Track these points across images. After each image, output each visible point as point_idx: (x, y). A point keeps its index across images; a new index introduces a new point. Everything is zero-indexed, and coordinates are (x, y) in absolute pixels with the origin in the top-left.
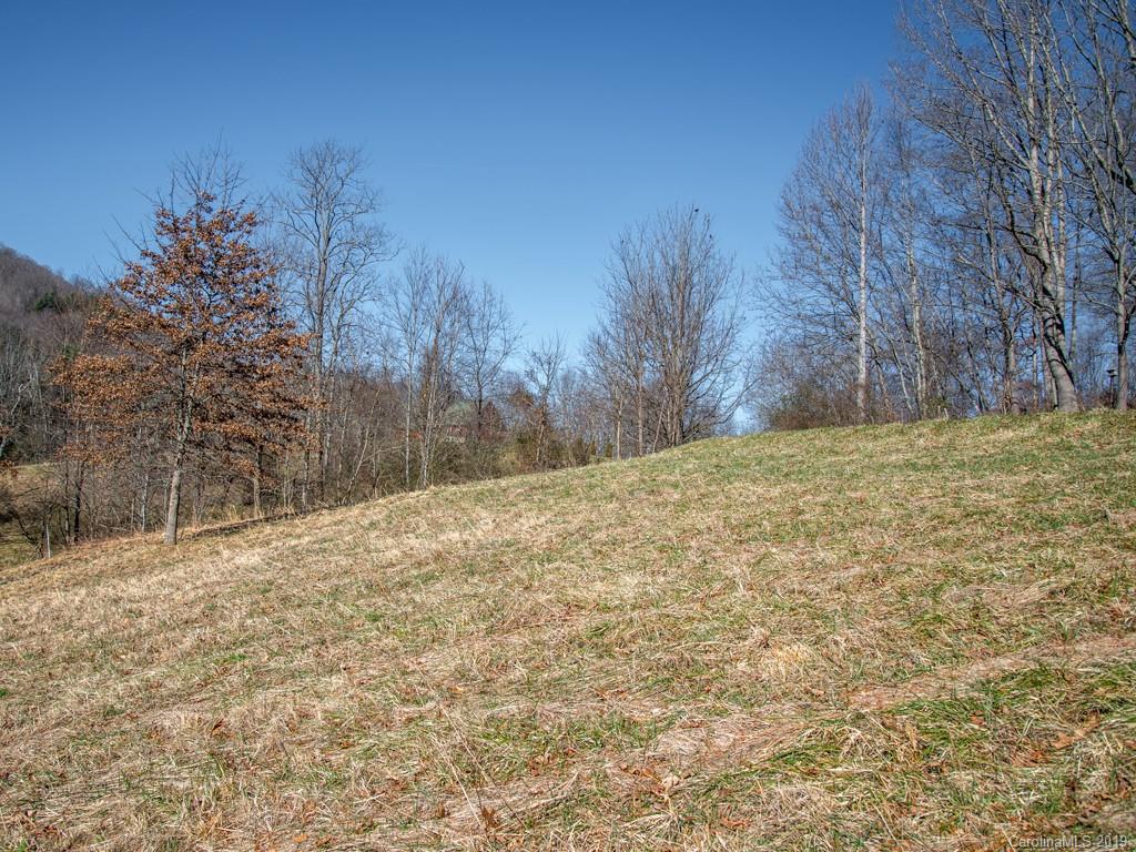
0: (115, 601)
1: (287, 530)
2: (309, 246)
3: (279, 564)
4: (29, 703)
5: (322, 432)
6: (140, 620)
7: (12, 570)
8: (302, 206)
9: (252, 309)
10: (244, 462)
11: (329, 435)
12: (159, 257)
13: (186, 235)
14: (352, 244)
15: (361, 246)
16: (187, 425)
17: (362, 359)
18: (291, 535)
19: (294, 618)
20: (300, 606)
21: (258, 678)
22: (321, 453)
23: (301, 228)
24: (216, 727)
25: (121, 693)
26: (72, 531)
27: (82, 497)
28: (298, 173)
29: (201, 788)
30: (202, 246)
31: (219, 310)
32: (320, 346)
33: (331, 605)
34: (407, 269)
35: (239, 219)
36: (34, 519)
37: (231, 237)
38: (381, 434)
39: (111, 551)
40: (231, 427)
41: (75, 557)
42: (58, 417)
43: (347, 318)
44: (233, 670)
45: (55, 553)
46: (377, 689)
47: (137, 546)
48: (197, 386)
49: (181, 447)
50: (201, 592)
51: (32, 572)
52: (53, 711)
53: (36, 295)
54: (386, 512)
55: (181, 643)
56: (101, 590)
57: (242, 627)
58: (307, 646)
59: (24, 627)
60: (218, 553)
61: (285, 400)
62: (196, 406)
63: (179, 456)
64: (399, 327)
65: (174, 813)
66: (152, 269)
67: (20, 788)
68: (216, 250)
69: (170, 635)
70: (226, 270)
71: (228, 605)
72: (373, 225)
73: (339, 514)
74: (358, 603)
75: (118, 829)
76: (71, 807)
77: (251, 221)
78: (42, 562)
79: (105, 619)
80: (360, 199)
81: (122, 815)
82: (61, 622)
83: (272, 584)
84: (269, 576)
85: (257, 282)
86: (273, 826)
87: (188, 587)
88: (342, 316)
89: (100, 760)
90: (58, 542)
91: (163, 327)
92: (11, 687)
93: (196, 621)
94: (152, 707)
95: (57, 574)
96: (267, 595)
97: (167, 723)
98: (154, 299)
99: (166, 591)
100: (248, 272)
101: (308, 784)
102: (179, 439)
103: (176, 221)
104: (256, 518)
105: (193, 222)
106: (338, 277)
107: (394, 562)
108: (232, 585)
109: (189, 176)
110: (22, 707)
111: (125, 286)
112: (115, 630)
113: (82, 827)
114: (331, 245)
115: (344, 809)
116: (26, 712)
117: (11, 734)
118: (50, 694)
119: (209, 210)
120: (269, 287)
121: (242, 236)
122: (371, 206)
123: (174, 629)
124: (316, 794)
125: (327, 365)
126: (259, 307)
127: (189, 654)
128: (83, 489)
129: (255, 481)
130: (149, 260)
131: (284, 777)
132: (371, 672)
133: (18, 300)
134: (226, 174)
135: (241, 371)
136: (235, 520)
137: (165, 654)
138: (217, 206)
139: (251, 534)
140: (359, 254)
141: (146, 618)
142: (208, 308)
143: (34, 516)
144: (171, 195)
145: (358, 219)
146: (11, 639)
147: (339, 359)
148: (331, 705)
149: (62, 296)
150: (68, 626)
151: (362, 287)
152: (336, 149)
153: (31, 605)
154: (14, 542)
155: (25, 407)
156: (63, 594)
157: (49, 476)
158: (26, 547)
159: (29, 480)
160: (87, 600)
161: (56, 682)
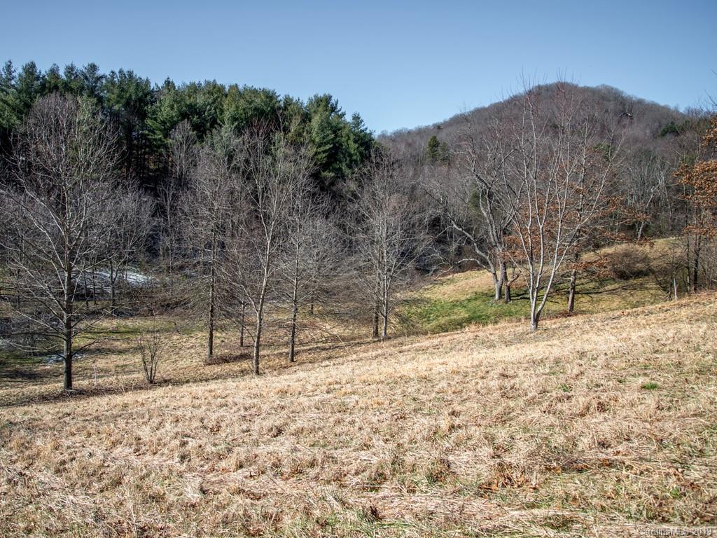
4: (673, 396)
7: (651, 307)
26: (692, 283)
27: (699, 260)
36: (665, 275)
41: (695, 301)
42: (682, 206)
45: (680, 297)
51: (665, 309)
52: (692, 406)
53: (660, 126)
59: (664, 345)
67: (671, 451)
76: (710, 475)
78: (672, 303)
82: (690, 345)
90: (682, 291)
92: (659, 383)
95: (684, 312)
110: (669, 399)
116: (671, 401)
117: (663, 414)
118: (687, 393)
128: (701, 256)
133: (648, 131)
143: (664, 272)
146: (656, 352)
149: (679, 123)
150: (697, 349)
153: (668, 331)
154: (651, 289)
155: (656, 201)
156: (689, 326)
157: (675, 246)
158: (660, 292)
159: (661, 249)
160: (709, 332)
161: (691, 386)
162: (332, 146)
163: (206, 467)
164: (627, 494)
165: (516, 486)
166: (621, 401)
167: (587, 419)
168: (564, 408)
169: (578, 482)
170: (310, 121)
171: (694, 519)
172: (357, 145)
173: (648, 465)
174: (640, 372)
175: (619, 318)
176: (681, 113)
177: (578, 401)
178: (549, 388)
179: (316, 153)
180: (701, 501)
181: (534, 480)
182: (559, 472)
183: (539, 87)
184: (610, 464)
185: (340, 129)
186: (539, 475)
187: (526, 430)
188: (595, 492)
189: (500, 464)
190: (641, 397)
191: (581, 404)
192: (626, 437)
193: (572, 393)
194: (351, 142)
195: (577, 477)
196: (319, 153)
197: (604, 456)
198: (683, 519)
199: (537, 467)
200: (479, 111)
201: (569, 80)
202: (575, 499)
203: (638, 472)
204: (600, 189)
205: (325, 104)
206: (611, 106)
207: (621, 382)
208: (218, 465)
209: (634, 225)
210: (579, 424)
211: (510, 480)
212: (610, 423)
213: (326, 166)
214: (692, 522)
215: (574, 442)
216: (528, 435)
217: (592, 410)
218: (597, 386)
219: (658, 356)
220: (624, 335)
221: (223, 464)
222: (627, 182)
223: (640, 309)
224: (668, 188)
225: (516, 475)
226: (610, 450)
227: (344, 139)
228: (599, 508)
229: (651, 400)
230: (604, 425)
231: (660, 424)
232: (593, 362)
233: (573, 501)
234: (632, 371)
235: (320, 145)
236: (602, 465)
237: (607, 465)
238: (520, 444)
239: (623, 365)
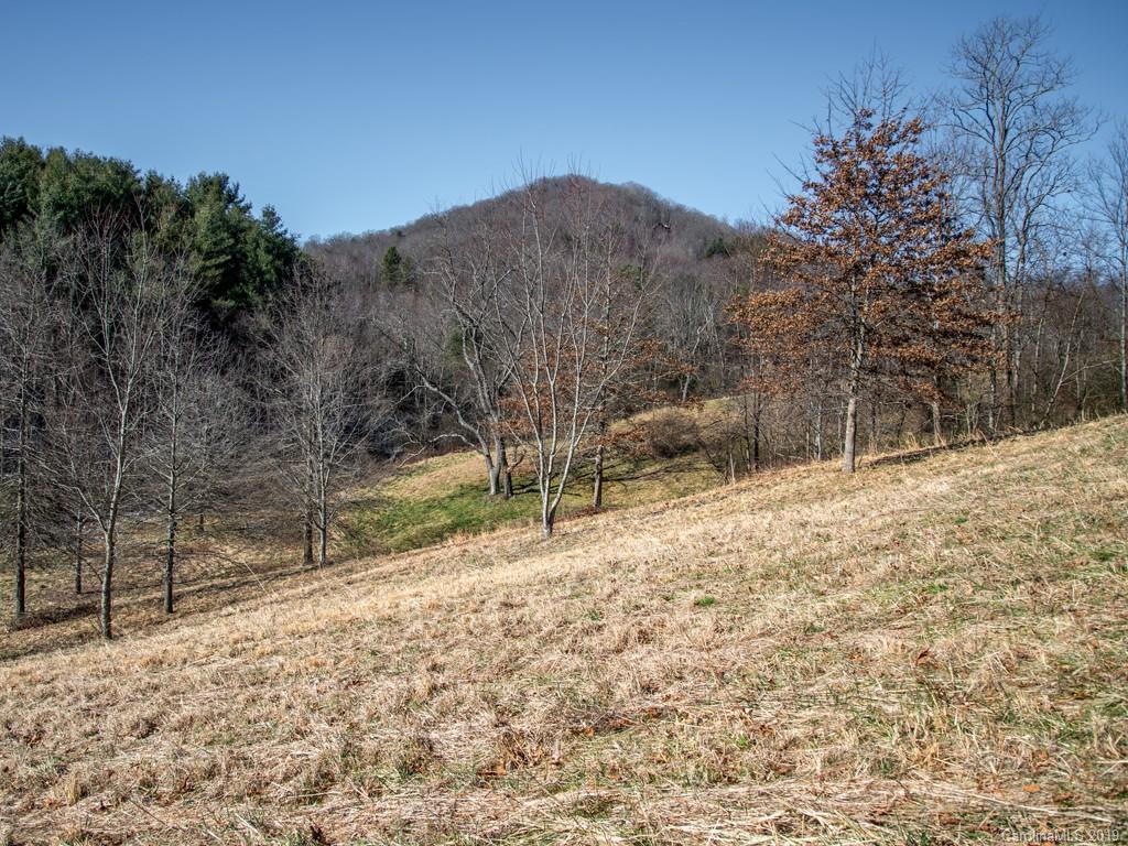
0: (801, 524)
1: (976, 458)
2: (982, 144)
3: (974, 494)
4: (735, 612)
5: (1011, 349)
6: (828, 544)
7: (703, 495)
8: (970, 101)
9: (922, 222)
10: (924, 386)
11: (1018, 353)
12: (821, 185)
13: (846, 158)
14: (1035, 131)
15: (1046, 131)
16: (860, 352)
17: (1056, 263)
18: (981, 463)
19: (999, 551)
20: (1003, 538)
21: (962, 613)
22: (1010, 373)
23: (971, 125)
24: (922, 656)
25: (819, 612)
26: (752, 460)
27: (760, 428)
28: (963, 66)
29: (911, 715)
30: (865, 166)
31: (887, 230)
32: (1003, 254)
33: (1042, 539)
34: (1113, 147)
35: (902, 129)
36: (719, 450)
37: (895, 149)
38: (1085, 348)
39: (790, 477)
40: (905, 351)
41: (757, 484)
42: (735, 354)
43: (1035, 218)
44: (934, 600)
45: (738, 479)
46: (1115, 636)
47: (815, 474)
48: (869, 313)
49: (856, 374)
50: (889, 519)
51: (720, 496)
52: (758, 622)
53: (705, 244)
54: (1101, 437)
55: (875, 569)
56: (787, 514)
57: (939, 557)
58: (1018, 582)
59: (721, 544)
60: (900, 481)
61: (966, 317)
62: (869, 331)
63: (854, 383)
64: (1104, 218)
65: (885, 735)
66: (814, 199)
67: (736, 687)
68: (879, 167)
69: (862, 560)
70: (892, 186)
71: (921, 533)
72: (1061, 102)
73: (1040, 439)
74: (1077, 538)
75: (830, 741)
76: (784, 712)
77: (916, 128)
78: (729, 488)
79: (795, 541)
80: (1041, 75)
81: (832, 727)
82: (753, 542)
83: (968, 513)
84: (963, 505)
85: (926, 193)
86: (997, 768)
87: (874, 514)
88: (1028, 216)
89: (805, 672)
90: (742, 471)
91: (830, 255)
92: (716, 597)
93: (886, 548)
94: (851, 628)
95: (745, 499)
96: (962, 525)
97: (869, 646)
98: (820, 229)
99: (852, 518)
100: (916, 184)
101: (1036, 732)
102: (853, 366)
103: (835, 145)
104: (937, 445)
105: (853, 143)
106: (1020, 172)
107: (1122, 493)
108: (922, 513)
109: (844, 96)
110: (729, 616)
111: (789, 220)
112: (806, 552)
113: (794, 732)
114: (1009, 138)
115: (1085, 767)
116: (733, 619)
117: (722, 638)
118: (752, 607)
119: (869, 126)
120: (941, 196)
121: (906, 147)
122: (1058, 80)
123: (865, 554)
124: (1048, 744)
125: (1012, 274)
126: (930, 220)
127: (883, 580)
128: (761, 421)
129: (935, 406)
130: (811, 191)
131: (1008, 720)
132: (1106, 618)
133: (690, 250)
134: (884, 84)
135: (915, 291)
136: (914, 448)
137: (858, 578)
138: (876, 121)
139: (935, 461)
140: (1045, 141)
141: (835, 543)
142: (876, 229)
143: (719, 446)
144: (829, 120)
145: (1041, 101)
146: (711, 554)
147: (1027, 266)
148: (1058, 648)
149: (728, 241)
150: (761, 546)
151: (1052, 180)
152: (1007, 25)
153: (725, 525)
154: (703, 469)
155: (703, 347)
156: (751, 517)
157: (730, 408)
158: (713, 474)
159: (711, 413)
160: (775, 523)
161: (756, 596)
162: (229, 257)
163: (18, 805)
164: (683, 752)
165: (531, 764)
166: (668, 625)
167: (627, 656)
168: (593, 644)
169: (616, 746)
170: (193, 216)
171: (767, 773)
172: (271, 257)
173: (705, 709)
174: (694, 584)
175: (662, 511)
176: (731, 227)
177: (612, 632)
178: (571, 618)
179: (204, 269)
180: (774, 749)
181: (557, 752)
182: (591, 734)
183: (545, 180)
184: (658, 715)
185: (242, 231)
186: (563, 744)
187: (542, 681)
188: (639, 757)
189: (506, 735)
190: (694, 617)
191: (616, 634)
192: (678, 675)
193: (604, 621)
194: (261, 252)
195: (615, 739)
196: (209, 268)
197: (651, 704)
198: (753, 776)
199: (559, 732)
200: (458, 212)
201: (584, 173)
202: (614, 771)
203: (695, 721)
204: (630, 329)
205: (217, 188)
206: (642, 212)
207: (667, 599)
208: (42, 797)
209: (677, 381)
210: (614, 665)
211: (523, 757)
212: (656, 658)
213: (220, 290)
214: (765, 778)
215: (609, 691)
216: (545, 687)
217: (631, 642)
218: (637, 607)
219: (714, 559)
220: (670, 534)
221: (51, 794)
222: (665, 319)
223: (689, 498)
224: (718, 328)
225: (530, 748)
226: (657, 695)
227: (249, 247)
228: (647, 779)
229: (707, 619)
230: (648, 661)
231: (720, 652)
232: (631, 575)
233: (610, 773)
234: (682, 583)
235: (209, 256)
236: (648, 717)
237: (655, 717)
238: (534, 702)
239: (670, 576)
